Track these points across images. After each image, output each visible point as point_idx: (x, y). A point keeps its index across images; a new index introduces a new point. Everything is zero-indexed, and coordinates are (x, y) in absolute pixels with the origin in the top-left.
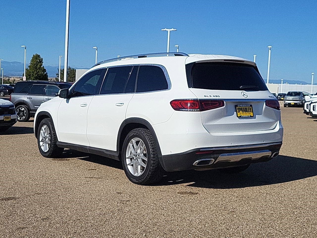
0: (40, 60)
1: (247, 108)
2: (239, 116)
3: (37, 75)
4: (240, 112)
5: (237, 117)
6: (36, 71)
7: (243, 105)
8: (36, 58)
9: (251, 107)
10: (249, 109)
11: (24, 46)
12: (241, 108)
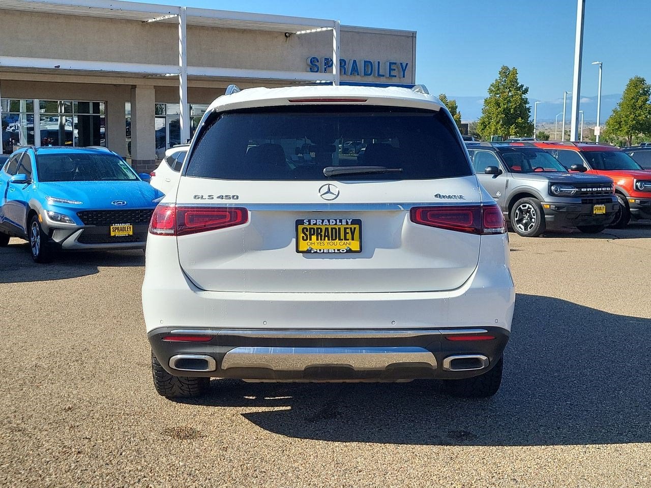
0: (643, 89)
1: (339, 229)
2: (305, 249)
3: (634, 122)
4: (310, 240)
5: (298, 251)
6: (635, 113)
7: (323, 221)
8: (636, 86)
9: (357, 226)
10: (348, 231)
11: (598, 63)
12: (318, 229)
